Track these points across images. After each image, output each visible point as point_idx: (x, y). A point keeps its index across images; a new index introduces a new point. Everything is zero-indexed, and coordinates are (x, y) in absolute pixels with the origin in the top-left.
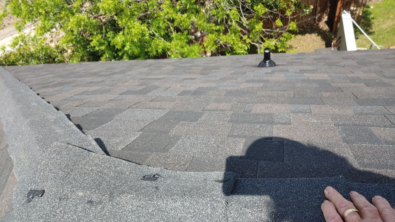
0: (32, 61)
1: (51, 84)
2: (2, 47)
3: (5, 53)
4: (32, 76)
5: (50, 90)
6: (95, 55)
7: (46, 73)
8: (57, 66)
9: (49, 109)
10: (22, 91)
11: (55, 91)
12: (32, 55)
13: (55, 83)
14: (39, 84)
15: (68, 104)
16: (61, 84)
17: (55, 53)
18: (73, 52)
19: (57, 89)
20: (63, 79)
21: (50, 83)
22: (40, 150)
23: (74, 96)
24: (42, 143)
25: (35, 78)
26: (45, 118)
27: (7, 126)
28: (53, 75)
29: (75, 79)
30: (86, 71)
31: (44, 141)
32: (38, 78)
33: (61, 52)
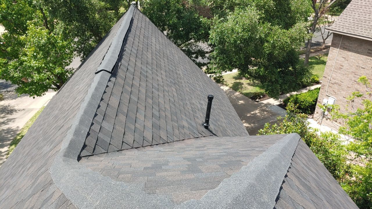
0: (320, 154)
1: (304, 181)
2: (316, 129)
3: (314, 133)
4: (304, 162)
5: (297, 183)
6: (367, 203)
7: (315, 171)
8: (328, 176)
9: (273, 192)
10: (283, 163)
11: (298, 188)
12: (326, 152)
13: (308, 183)
14: (298, 171)
15: (288, 205)
16: (309, 189)
17: (341, 168)
18: (355, 182)
19: (301, 187)
20: (316, 188)
21: (305, 179)
22: (227, 205)
23: (301, 207)
24: (235, 203)
25: (303, 166)
26: (261, 193)
27: (246, 168)
28: (316, 178)
29: (323, 198)
30: (340, 204)
31: (238, 203)
32: (305, 168)
33: (347, 172)
